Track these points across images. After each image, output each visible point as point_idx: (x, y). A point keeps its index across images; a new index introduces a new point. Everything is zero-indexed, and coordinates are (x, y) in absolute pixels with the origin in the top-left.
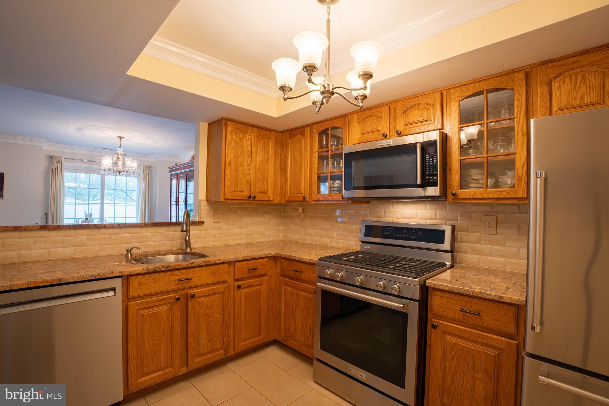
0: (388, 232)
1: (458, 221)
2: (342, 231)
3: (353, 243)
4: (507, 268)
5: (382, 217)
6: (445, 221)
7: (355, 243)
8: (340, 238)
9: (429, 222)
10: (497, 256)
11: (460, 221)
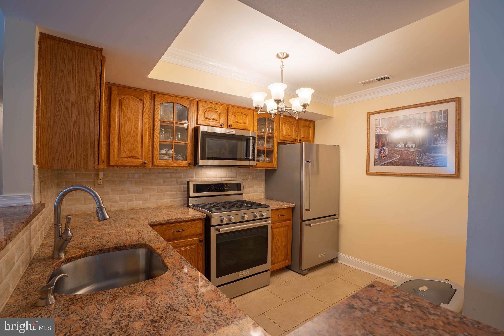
0: (210, 188)
1: (236, 177)
2: (156, 192)
3: (169, 200)
4: (254, 198)
5: (193, 178)
6: (231, 178)
7: (170, 200)
8: (155, 198)
9: (223, 179)
10: (251, 193)
11: (238, 177)
